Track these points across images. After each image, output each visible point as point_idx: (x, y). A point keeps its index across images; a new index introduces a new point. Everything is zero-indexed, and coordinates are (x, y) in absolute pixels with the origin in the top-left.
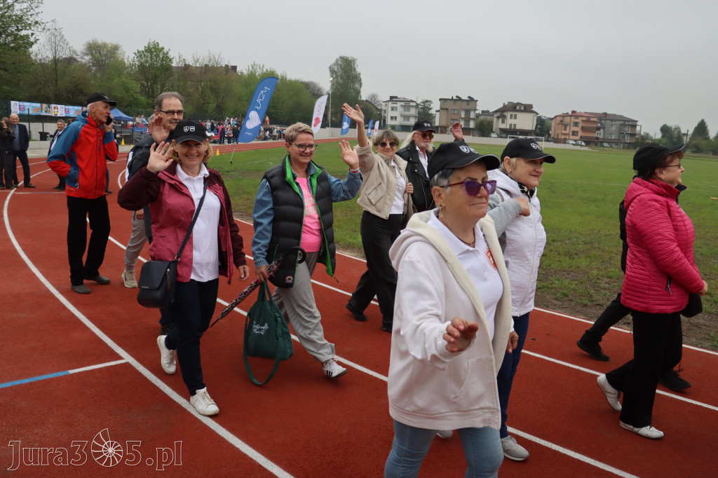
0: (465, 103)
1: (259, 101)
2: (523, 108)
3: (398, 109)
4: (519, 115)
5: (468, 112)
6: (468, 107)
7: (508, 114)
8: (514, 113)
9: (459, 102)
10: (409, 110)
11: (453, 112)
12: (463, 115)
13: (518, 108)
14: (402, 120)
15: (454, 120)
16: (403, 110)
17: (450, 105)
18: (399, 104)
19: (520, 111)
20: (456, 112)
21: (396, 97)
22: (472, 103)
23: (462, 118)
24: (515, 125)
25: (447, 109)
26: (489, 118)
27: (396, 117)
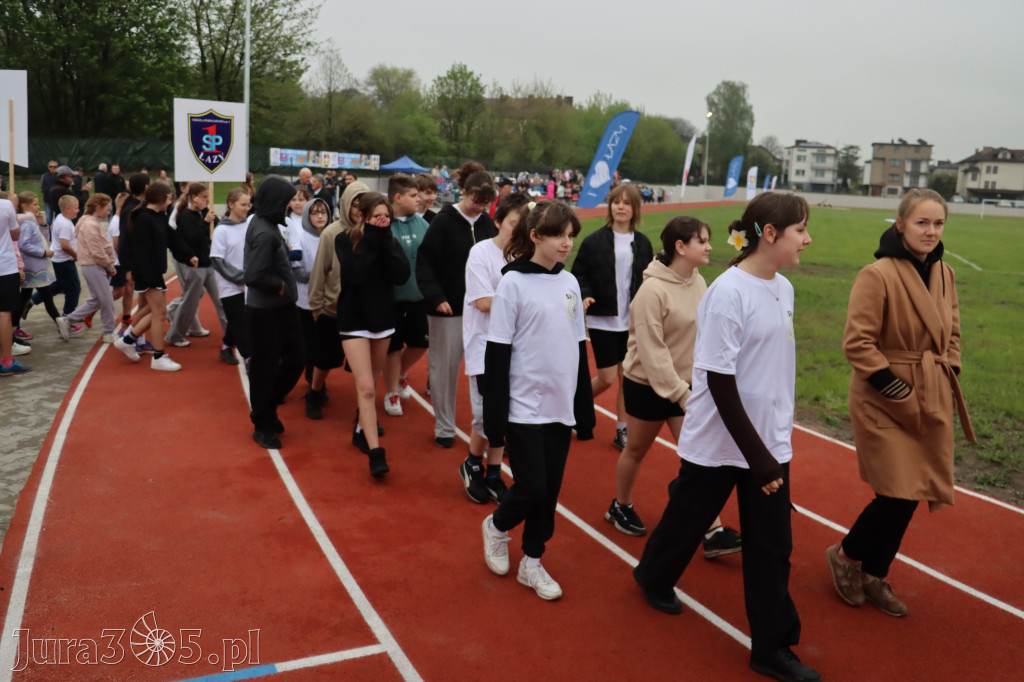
0: (913, 149)
1: (610, 146)
2: (1009, 156)
3: (807, 159)
4: (1002, 167)
5: (916, 163)
6: (918, 156)
7: (983, 166)
8: (992, 165)
9: (903, 149)
10: (823, 161)
11: (892, 163)
12: (908, 167)
13: (1000, 156)
14: (814, 173)
15: (893, 175)
16: (814, 160)
17: (888, 153)
18: (809, 152)
19: (1004, 160)
20: (897, 163)
21: (805, 142)
22: (923, 149)
23: (907, 173)
24: (994, 183)
25: (883, 159)
26: (950, 173)
27: (803, 172)
